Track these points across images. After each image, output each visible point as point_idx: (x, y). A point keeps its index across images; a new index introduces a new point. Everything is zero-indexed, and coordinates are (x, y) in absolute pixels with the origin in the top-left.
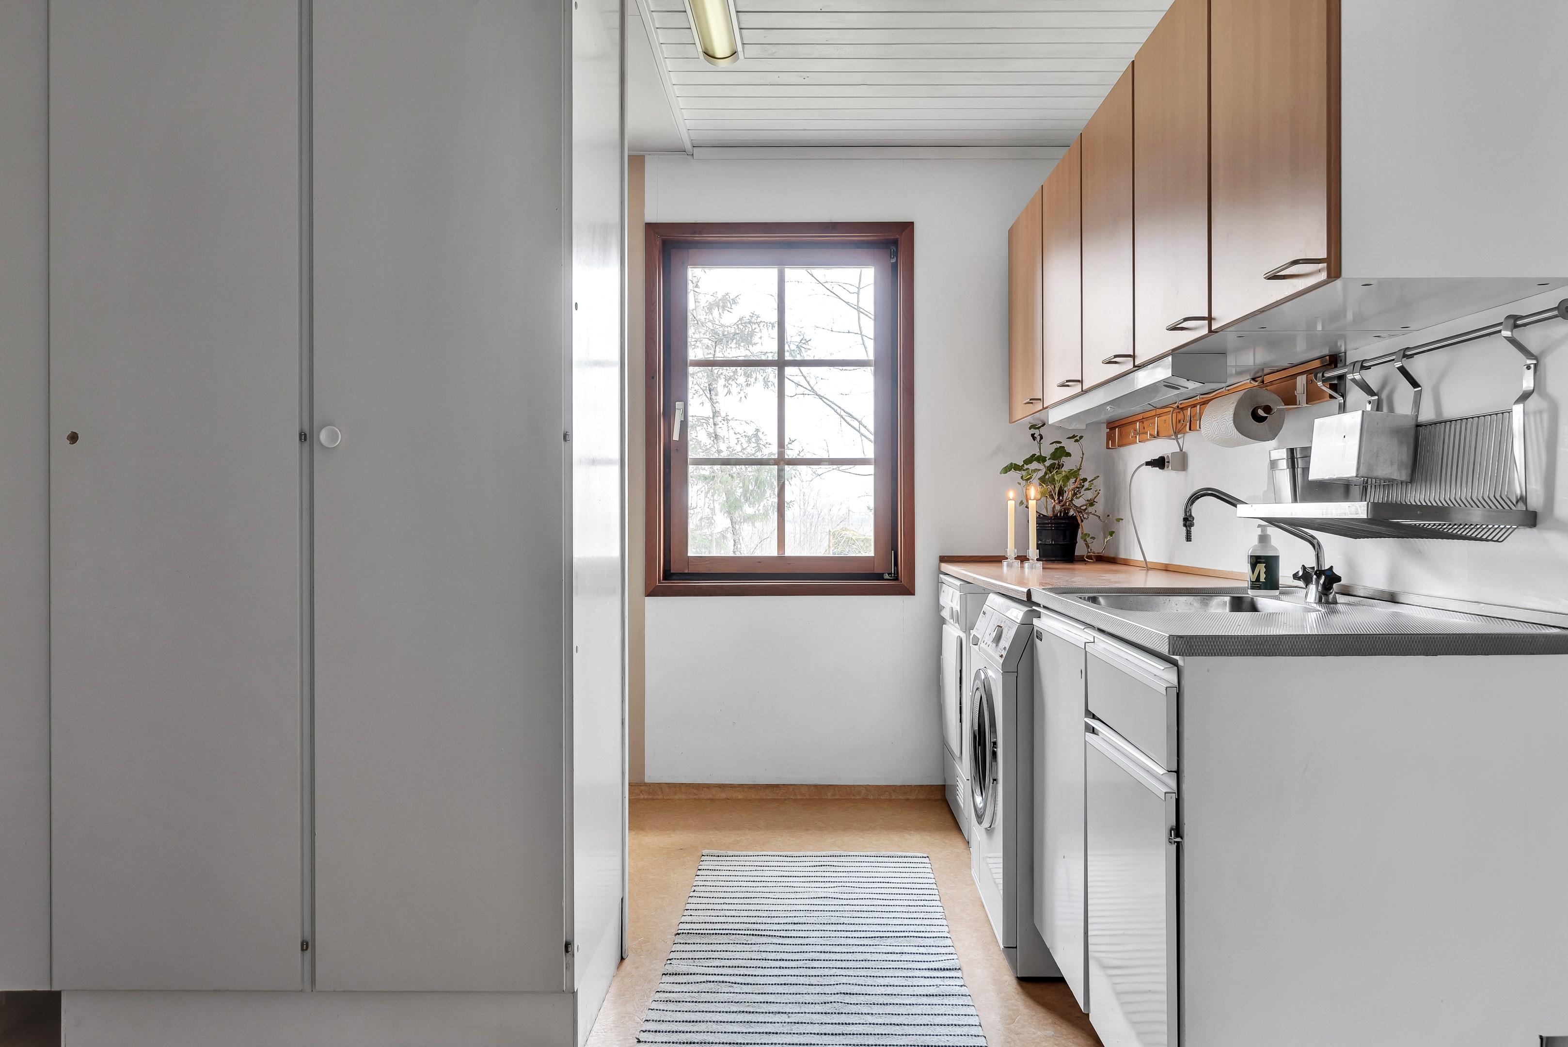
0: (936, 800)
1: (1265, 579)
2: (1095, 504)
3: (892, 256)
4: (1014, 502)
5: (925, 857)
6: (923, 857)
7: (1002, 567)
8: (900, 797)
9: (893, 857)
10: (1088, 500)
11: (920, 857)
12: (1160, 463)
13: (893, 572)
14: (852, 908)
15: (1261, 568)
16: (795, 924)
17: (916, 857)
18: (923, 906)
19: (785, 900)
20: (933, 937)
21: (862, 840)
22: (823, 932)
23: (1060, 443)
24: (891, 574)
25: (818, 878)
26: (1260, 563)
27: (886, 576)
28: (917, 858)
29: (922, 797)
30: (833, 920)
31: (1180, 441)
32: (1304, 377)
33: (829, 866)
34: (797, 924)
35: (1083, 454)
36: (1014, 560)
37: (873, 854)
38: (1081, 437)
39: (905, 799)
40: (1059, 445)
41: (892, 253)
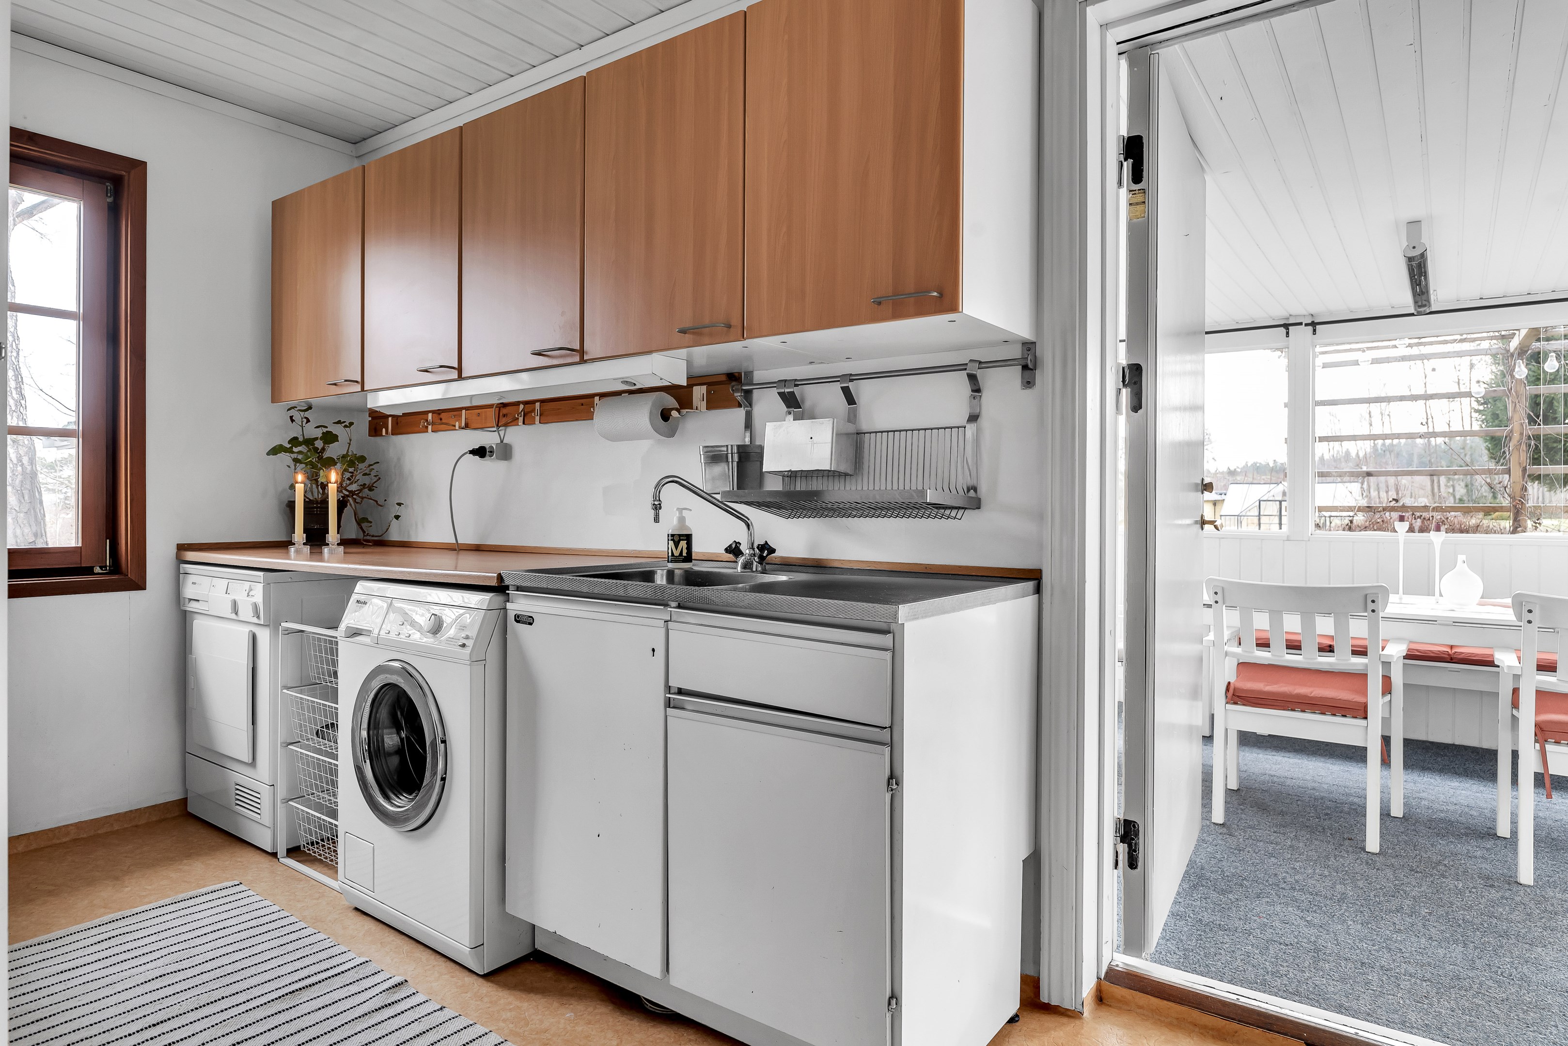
0: (174, 818)
1: (686, 553)
2: (374, 489)
3: (109, 195)
4: (303, 485)
5: (238, 885)
6: (235, 885)
7: (288, 552)
8: (126, 826)
9: (197, 897)
10: (361, 485)
11: (232, 886)
12: (480, 452)
13: (108, 564)
14: (212, 975)
15: (683, 544)
16: (154, 1025)
17: (227, 888)
18: (297, 940)
19: (102, 1000)
20: (352, 968)
21: (129, 889)
22: (206, 1019)
23: (326, 427)
24: (106, 566)
25: (120, 955)
26: (683, 540)
27: (97, 570)
28: (229, 889)
29: (154, 819)
30: (204, 999)
31: (502, 433)
32: (704, 388)
33: (120, 935)
34: (158, 1024)
35: (350, 440)
36: (303, 546)
37: (167, 901)
38: (351, 424)
39: (133, 826)
40: (325, 430)
41: (109, 191)
